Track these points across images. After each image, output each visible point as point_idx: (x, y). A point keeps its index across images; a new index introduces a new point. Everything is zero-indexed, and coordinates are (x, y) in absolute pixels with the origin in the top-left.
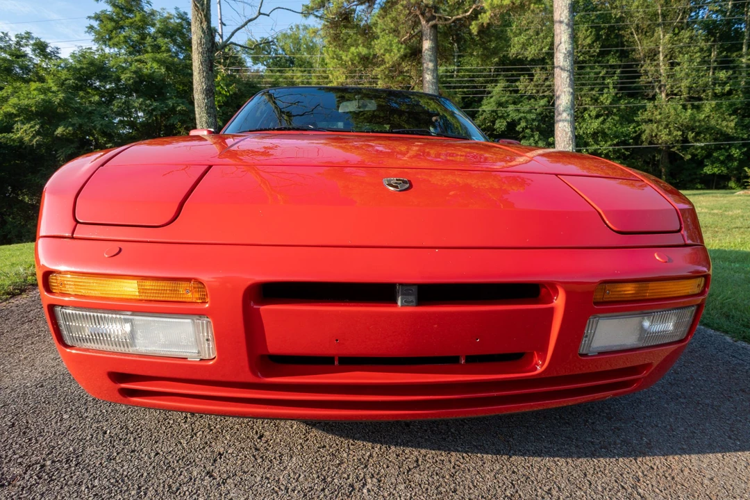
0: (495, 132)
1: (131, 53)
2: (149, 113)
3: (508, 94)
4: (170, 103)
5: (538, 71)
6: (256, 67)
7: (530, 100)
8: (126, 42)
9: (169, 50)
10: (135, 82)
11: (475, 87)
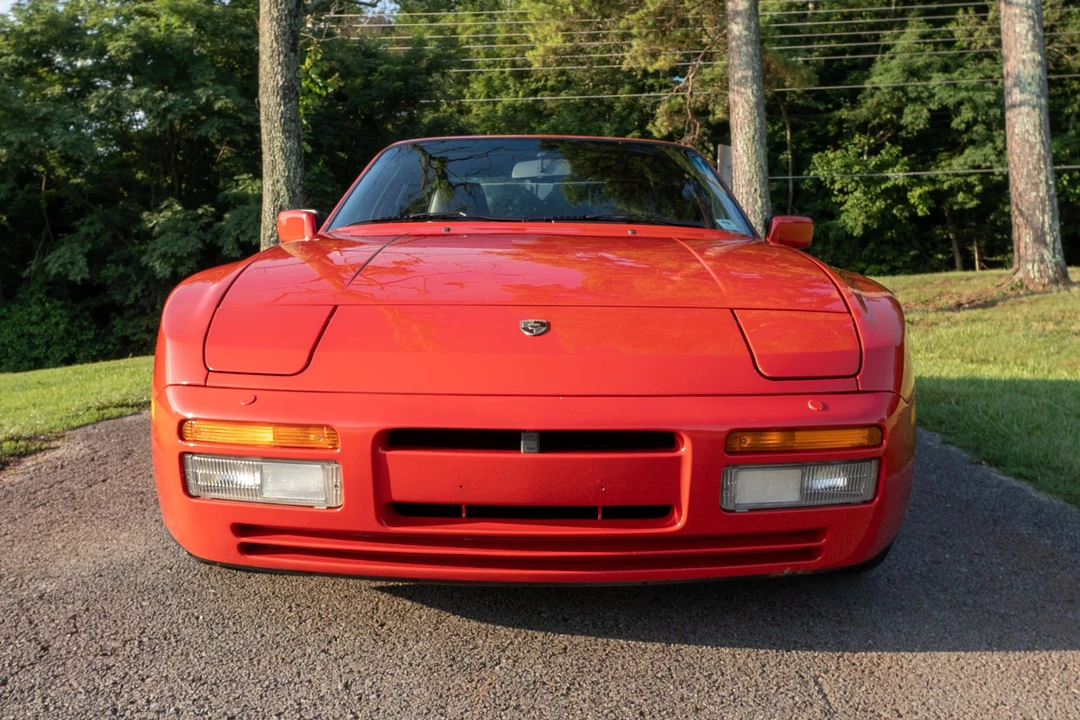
0: (903, 133)
2: (159, 114)
3: (929, 50)
4: (202, 94)
7: (981, 60)
10: (136, 56)
11: (859, 38)
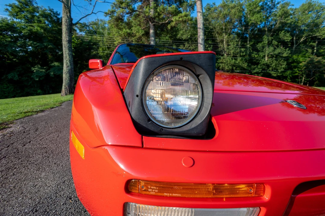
1: (27, 22)
2: (35, 47)
4: (45, 44)
5: (187, 44)
6: (81, 33)
8: (24, 18)
9: (45, 23)
